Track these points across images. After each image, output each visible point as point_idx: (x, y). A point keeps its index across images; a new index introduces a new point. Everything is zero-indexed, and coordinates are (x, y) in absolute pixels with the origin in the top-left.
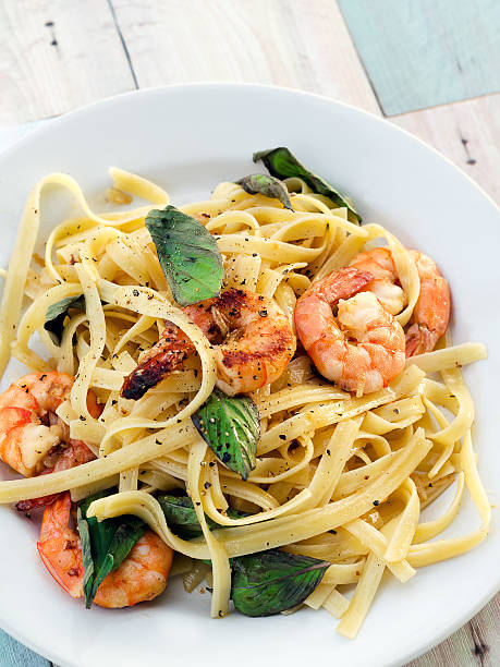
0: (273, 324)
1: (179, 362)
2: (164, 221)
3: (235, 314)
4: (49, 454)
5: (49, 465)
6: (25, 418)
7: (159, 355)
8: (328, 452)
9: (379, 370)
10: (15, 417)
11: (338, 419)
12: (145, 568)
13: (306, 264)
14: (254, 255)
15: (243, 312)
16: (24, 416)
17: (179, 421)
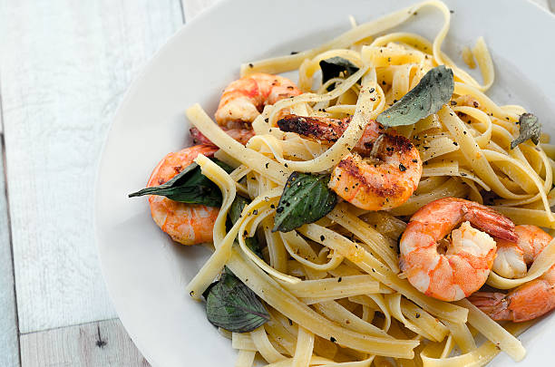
0: (399, 179)
1: (328, 139)
2: (440, 75)
3: (390, 152)
4: (235, 121)
5: (229, 125)
6: (253, 94)
7: (324, 124)
8: (340, 280)
9: (432, 281)
10: (249, 88)
11: (371, 272)
12: (191, 222)
13: (489, 190)
14: (455, 144)
15: (395, 155)
16: (252, 92)
17: (286, 165)
